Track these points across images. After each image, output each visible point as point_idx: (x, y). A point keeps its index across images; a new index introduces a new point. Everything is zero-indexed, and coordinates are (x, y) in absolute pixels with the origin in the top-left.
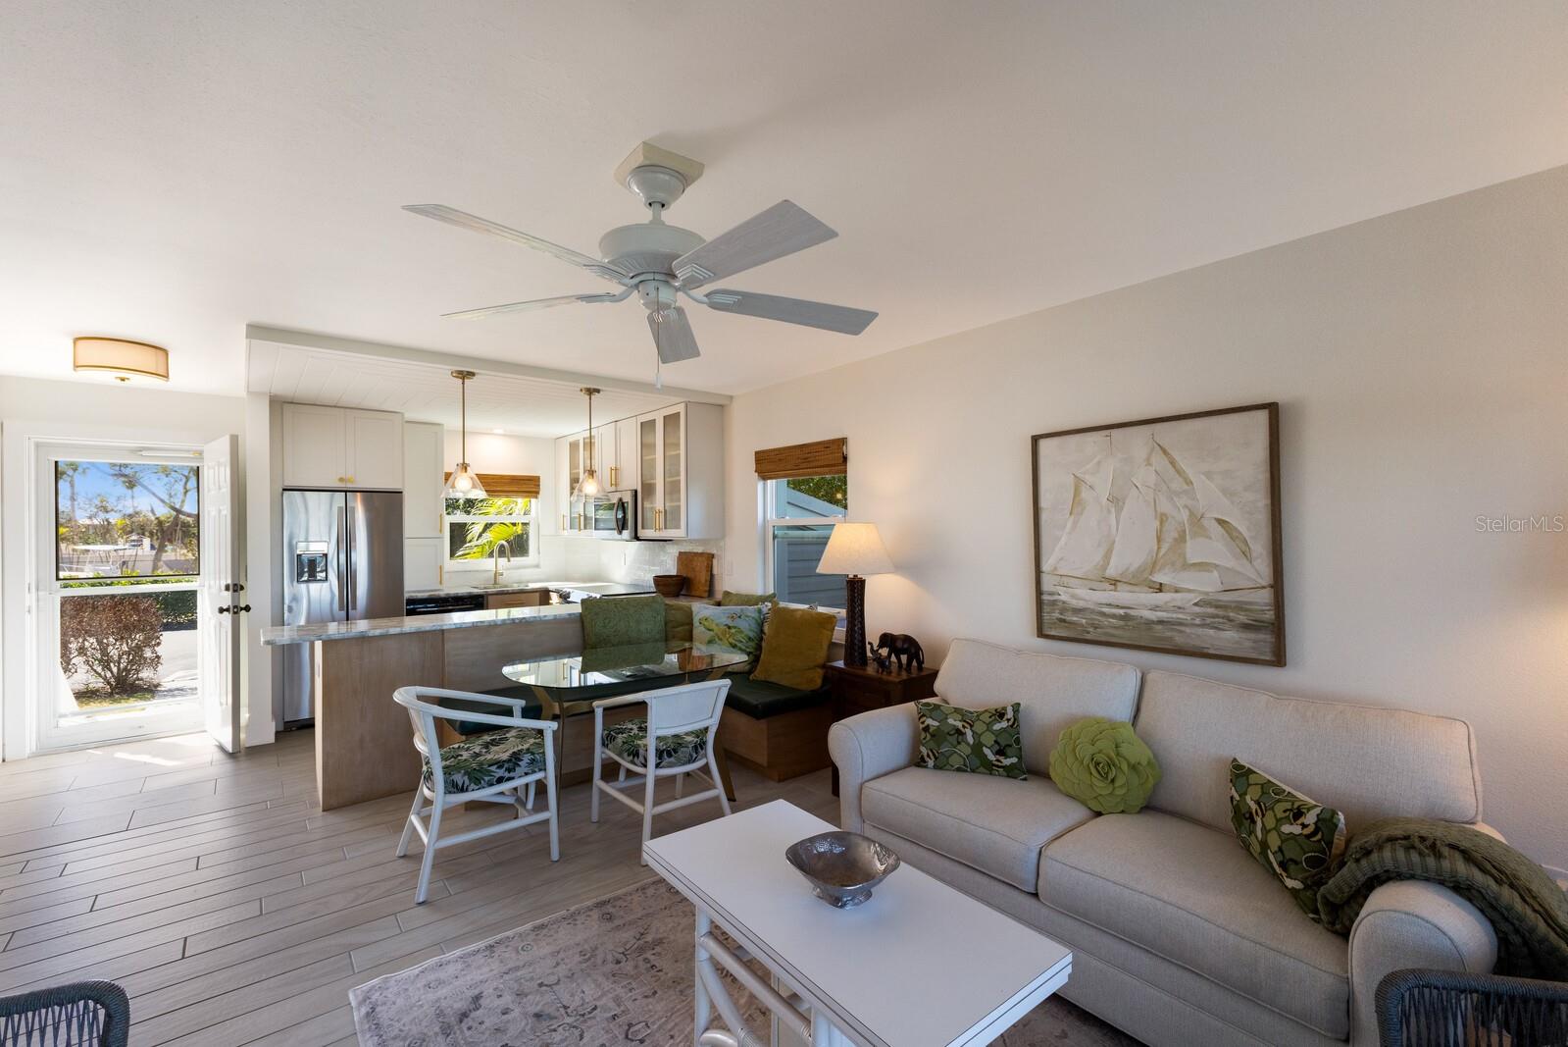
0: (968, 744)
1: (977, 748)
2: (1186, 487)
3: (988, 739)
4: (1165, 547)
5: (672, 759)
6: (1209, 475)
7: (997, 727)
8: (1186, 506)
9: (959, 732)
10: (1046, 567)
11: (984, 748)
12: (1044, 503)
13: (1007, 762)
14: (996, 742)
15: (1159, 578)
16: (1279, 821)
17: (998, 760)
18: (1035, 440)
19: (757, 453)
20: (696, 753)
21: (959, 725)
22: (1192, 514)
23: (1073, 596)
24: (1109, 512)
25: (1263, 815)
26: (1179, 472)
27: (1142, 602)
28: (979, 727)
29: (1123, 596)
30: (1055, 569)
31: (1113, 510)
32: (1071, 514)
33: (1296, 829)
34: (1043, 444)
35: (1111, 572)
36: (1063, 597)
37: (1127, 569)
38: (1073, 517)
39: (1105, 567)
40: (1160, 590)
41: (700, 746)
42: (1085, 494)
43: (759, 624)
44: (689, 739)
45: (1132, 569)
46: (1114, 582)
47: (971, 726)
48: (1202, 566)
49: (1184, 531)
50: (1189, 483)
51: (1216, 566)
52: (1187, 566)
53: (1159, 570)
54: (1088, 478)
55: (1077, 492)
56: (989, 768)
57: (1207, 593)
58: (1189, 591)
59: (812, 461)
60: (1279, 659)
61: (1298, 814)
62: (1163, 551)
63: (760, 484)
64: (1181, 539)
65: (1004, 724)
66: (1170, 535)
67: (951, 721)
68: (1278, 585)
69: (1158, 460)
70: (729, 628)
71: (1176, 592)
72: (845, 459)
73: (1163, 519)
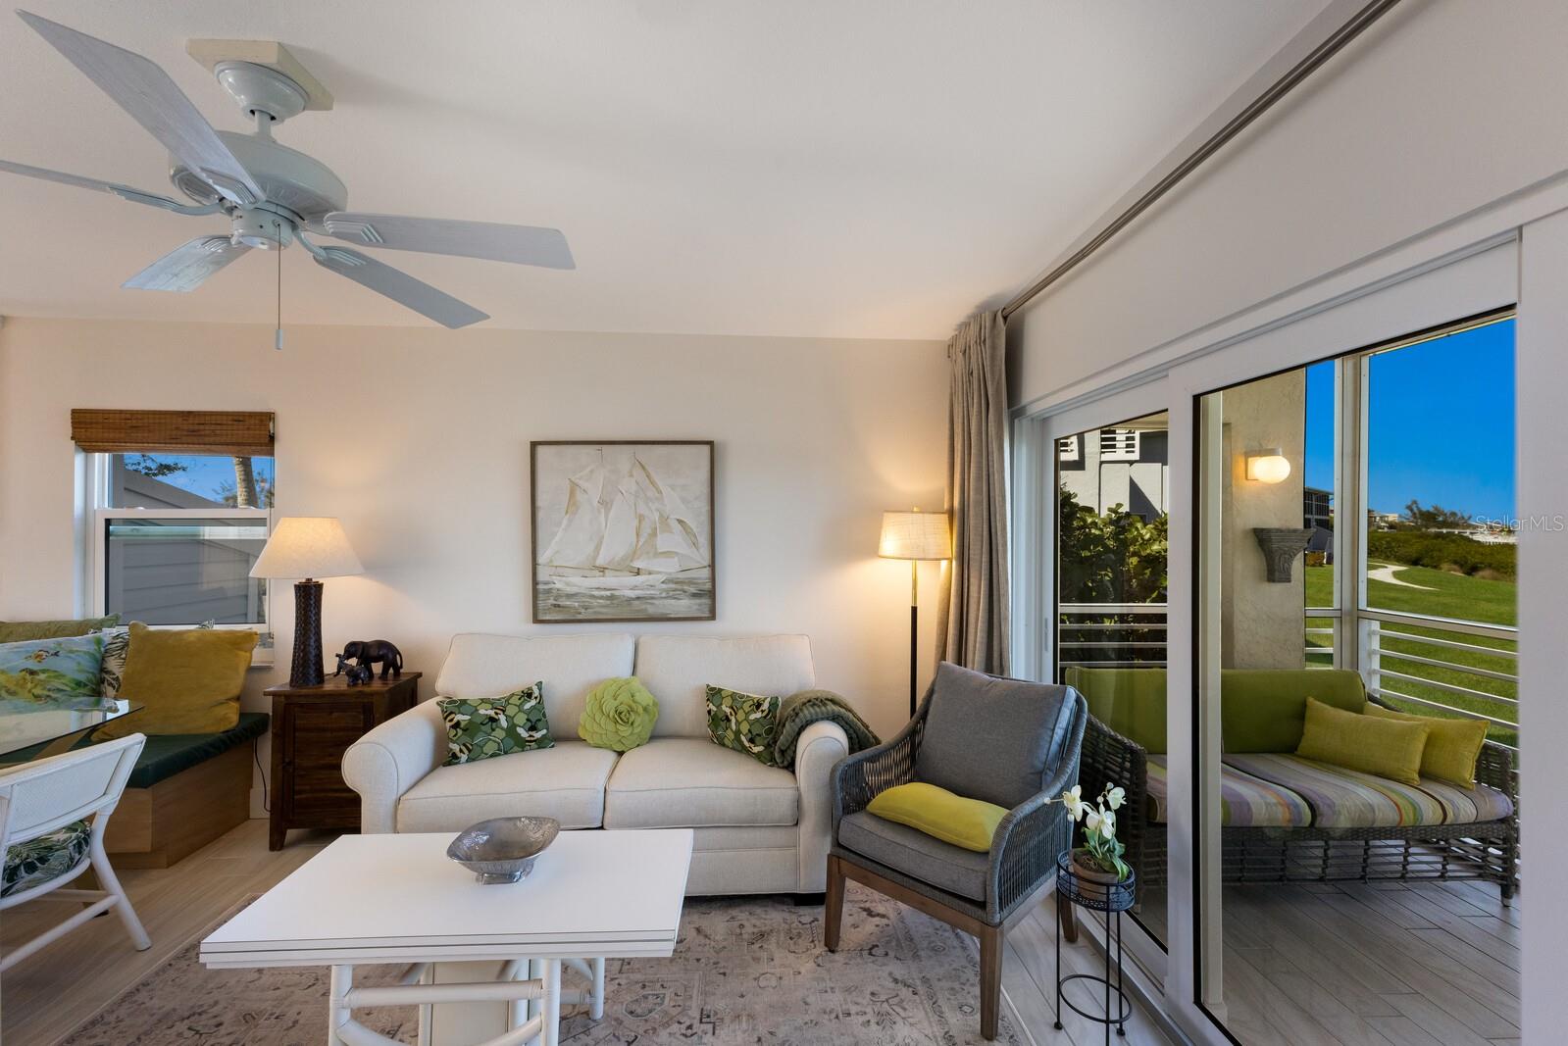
0: (502, 729)
1: (511, 730)
2: (657, 495)
3: (521, 719)
4: (642, 540)
5: (37, 874)
6: (673, 487)
7: (527, 706)
8: (657, 510)
9: (492, 720)
10: (541, 560)
11: (518, 728)
12: (539, 503)
13: (538, 735)
14: (528, 720)
15: (637, 564)
16: (747, 714)
17: (531, 736)
18: (534, 445)
19: (74, 412)
20: (80, 853)
21: (492, 713)
22: (661, 516)
23: (567, 584)
24: (599, 512)
25: (736, 714)
26: (653, 483)
27: (625, 585)
28: (511, 710)
29: (610, 580)
30: (551, 561)
31: (603, 510)
32: (567, 512)
33: (758, 715)
34: (540, 450)
35: (600, 562)
36: (558, 586)
37: (613, 559)
38: (568, 515)
39: (595, 558)
40: (638, 574)
41: (83, 843)
42: (579, 496)
43: (97, 661)
44: (63, 836)
45: (617, 559)
46: (603, 570)
47: (504, 711)
48: (668, 554)
49: (656, 529)
50: (660, 492)
51: (676, 553)
52: (657, 554)
53: (638, 558)
54: (581, 483)
55: (572, 493)
56: (522, 745)
57: (670, 574)
58: (659, 573)
59: (205, 435)
60: (712, 616)
61: (758, 705)
62: (640, 543)
63: (79, 459)
64: (654, 534)
65: (533, 702)
66: (646, 531)
67: (482, 712)
68: (712, 566)
69: (638, 472)
70: (32, 673)
71: (650, 574)
72: (272, 439)
73: (641, 518)
